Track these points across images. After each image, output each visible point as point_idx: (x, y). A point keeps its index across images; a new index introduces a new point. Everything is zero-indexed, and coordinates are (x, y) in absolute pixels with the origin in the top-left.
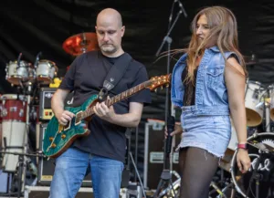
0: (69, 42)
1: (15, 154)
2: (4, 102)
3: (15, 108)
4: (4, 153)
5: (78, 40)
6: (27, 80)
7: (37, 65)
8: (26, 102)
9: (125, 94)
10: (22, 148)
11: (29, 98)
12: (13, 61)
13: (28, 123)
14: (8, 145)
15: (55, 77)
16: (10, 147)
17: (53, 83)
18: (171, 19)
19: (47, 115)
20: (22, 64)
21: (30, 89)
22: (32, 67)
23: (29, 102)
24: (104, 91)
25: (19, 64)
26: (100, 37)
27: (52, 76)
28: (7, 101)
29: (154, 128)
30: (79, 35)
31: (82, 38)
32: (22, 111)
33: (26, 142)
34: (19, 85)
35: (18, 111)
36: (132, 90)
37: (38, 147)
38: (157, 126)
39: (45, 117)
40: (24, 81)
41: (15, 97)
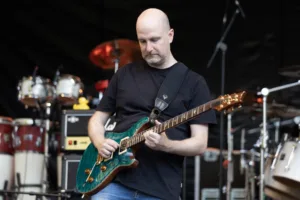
0: (97, 52)
1: (31, 194)
2: (16, 129)
3: (31, 136)
4: (19, 193)
5: (108, 49)
6: (45, 101)
7: (58, 81)
8: (44, 129)
9: (184, 116)
10: (40, 186)
11: (48, 124)
12: (27, 77)
13: (46, 154)
14: (22, 182)
15: (80, 96)
16: (25, 186)
17: (78, 103)
18: (225, 20)
19: (70, 144)
20: (39, 80)
21: (48, 111)
22: (51, 84)
23: (48, 128)
24: (156, 112)
25: (34, 80)
26: (142, 47)
27: (76, 95)
28: (20, 127)
29: (207, 159)
30: (110, 43)
31: (113, 46)
32: (39, 140)
33: (45, 179)
34: (35, 107)
35: (35, 139)
36: (194, 112)
37: (60, 184)
38: (211, 156)
39: (68, 147)
40: (42, 101)
41: (30, 122)
